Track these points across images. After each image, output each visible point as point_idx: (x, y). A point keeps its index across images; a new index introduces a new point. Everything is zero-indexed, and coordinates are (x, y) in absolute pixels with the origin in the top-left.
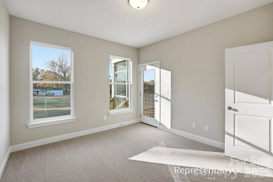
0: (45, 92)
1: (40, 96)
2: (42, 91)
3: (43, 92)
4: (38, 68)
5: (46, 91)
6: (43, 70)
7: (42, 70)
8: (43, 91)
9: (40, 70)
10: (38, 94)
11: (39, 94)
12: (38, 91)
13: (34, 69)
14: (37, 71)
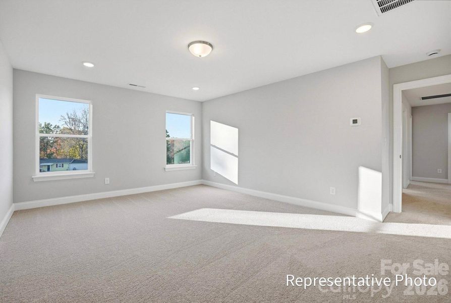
2: (55, 165)
3: (57, 167)
4: (49, 124)
5: (63, 164)
8: (57, 165)
9: (53, 127)
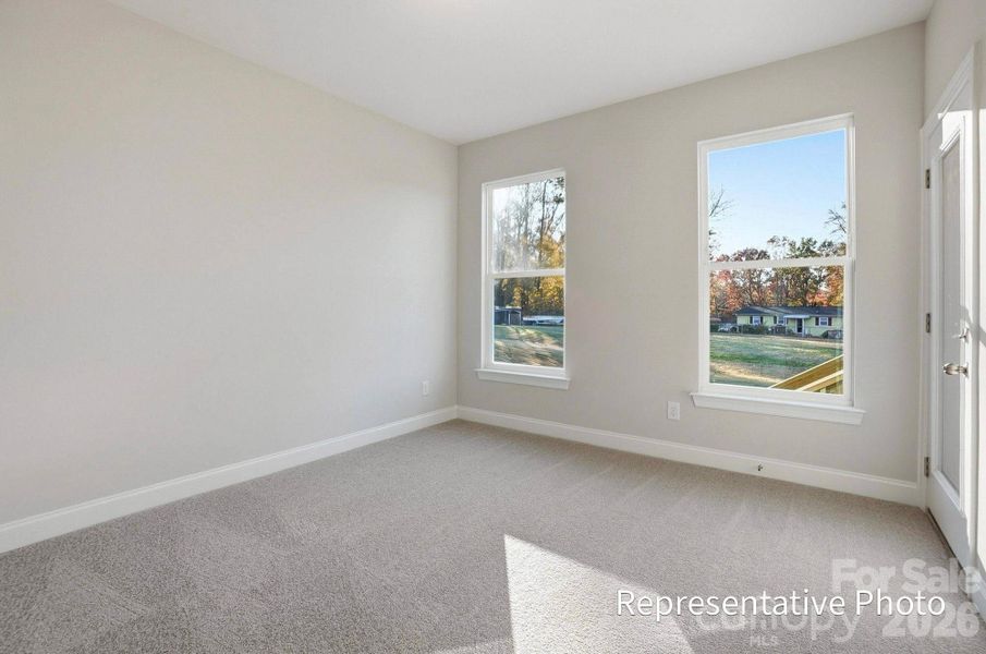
0: (827, 326)
1: (809, 336)
6: (830, 244)
7: (824, 245)
10: (800, 330)
11: (805, 331)
12: (800, 321)
13: (798, 244)
14: (808, 249)
